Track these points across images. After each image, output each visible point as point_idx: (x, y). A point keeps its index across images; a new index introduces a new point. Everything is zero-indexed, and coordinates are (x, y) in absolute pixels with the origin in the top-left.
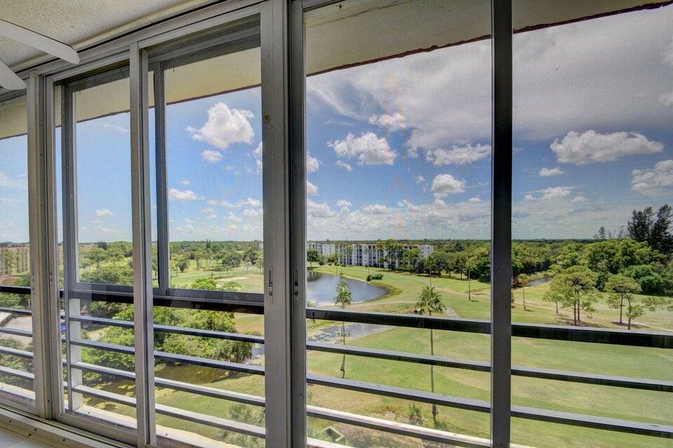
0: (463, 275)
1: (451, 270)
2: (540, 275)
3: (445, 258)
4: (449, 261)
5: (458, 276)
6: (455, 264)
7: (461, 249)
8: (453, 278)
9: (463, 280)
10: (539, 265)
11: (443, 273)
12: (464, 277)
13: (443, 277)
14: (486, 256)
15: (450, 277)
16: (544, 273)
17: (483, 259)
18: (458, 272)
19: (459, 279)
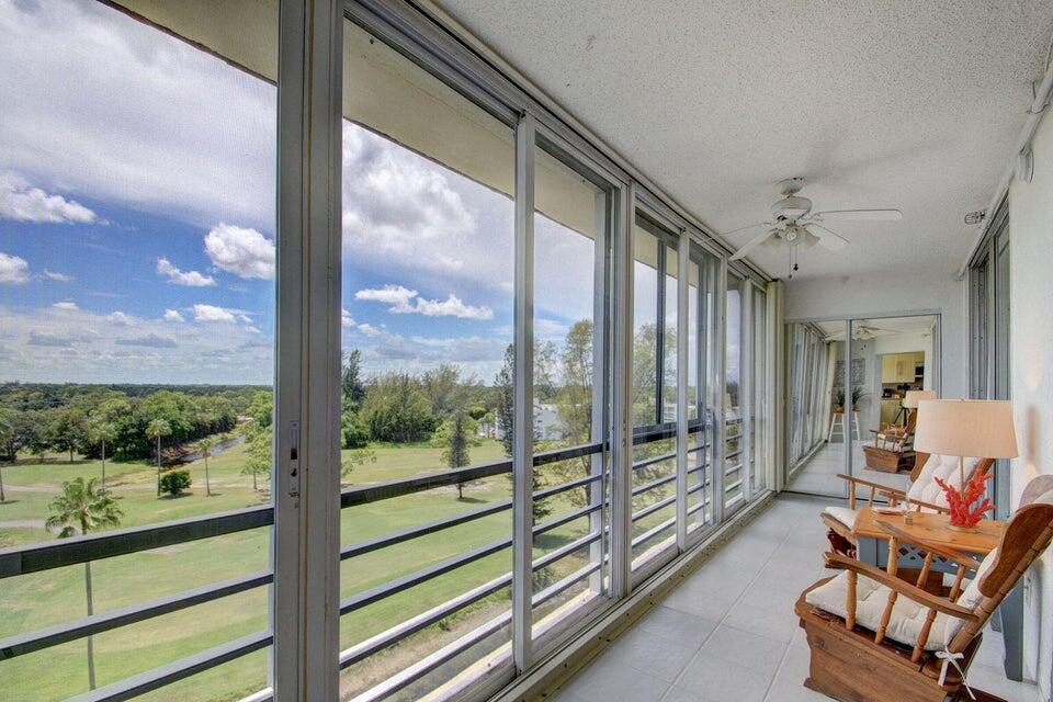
0: (75, 453)
1: (47, 446)
2: (215, 439)
3: (28, 423)
4: (38, 429)
5: (66, 456)
6: (56, 432)
7: (57, 403)
8: (52, 462)
9: (78, 463)
10: (213, 424)
11: (25, 454)
12: (77, 457)
13: (24, 462)
14: (126, 414)
15: (42, 461)
16: (220, 435)
17: (120, 420)
18: (64, 449)
19: (65, 463)
